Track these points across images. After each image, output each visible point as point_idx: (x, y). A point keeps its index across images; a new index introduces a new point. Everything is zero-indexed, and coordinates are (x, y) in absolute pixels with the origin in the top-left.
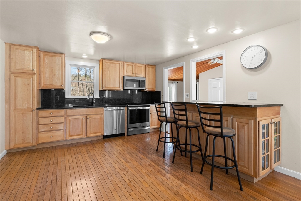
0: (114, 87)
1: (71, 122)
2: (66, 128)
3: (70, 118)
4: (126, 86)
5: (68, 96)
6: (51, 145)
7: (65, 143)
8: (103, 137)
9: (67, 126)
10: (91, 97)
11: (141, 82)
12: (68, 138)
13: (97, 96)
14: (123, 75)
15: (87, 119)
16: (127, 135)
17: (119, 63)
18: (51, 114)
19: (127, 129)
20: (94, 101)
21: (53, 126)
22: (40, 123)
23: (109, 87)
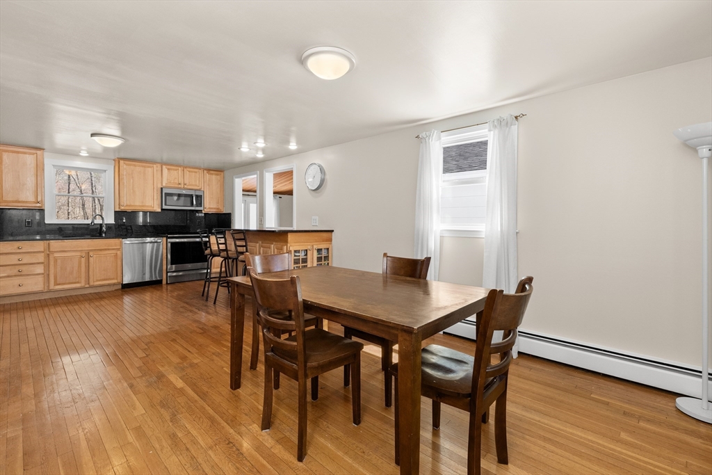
0: (143, 206)
1: (59, 261)
2: (49, 271)
3: (56, 255)
4: (166, 205)
6: (18, 300)
7: (47, 296)
8: (120, 287)
9: (51, 269)
10: (98, 221)
11: (194, 198)
12: (52, 287)
13: (110, 220)
14: (160, 186)
15: (88, 256)
16: (167, 283)
17: (151, 165)
18: (19, 248)
19: (167, 272)
20: (104, 229)
21: (24, 268)
23: (133, 206)
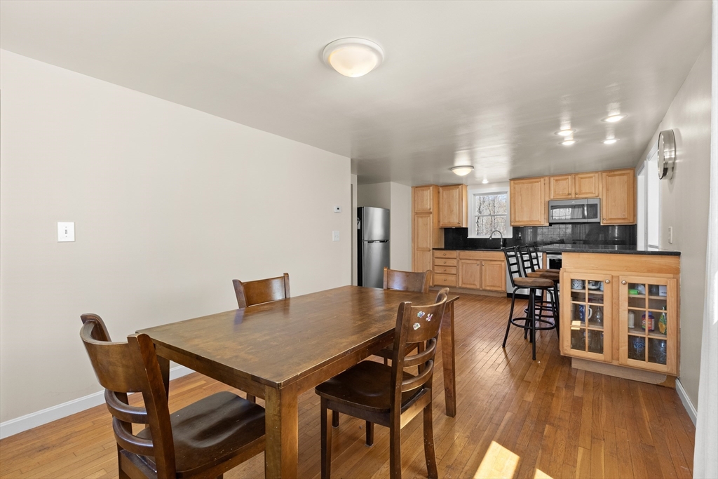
0: (531, 221)
1: (464, 266)
3: (463, 261)
5: (472, 235)
8: (506, 295)
9: (460, 272)
11: (585, 208)
12: (460, 285)
13: (508, 235)
14: (547, 200)
15: (482, 265)
17: (539, 180)
18: (444, 255)
20: (502, 242)
21: (447, 268)
22: (436, 264)
23: (521, 222)
